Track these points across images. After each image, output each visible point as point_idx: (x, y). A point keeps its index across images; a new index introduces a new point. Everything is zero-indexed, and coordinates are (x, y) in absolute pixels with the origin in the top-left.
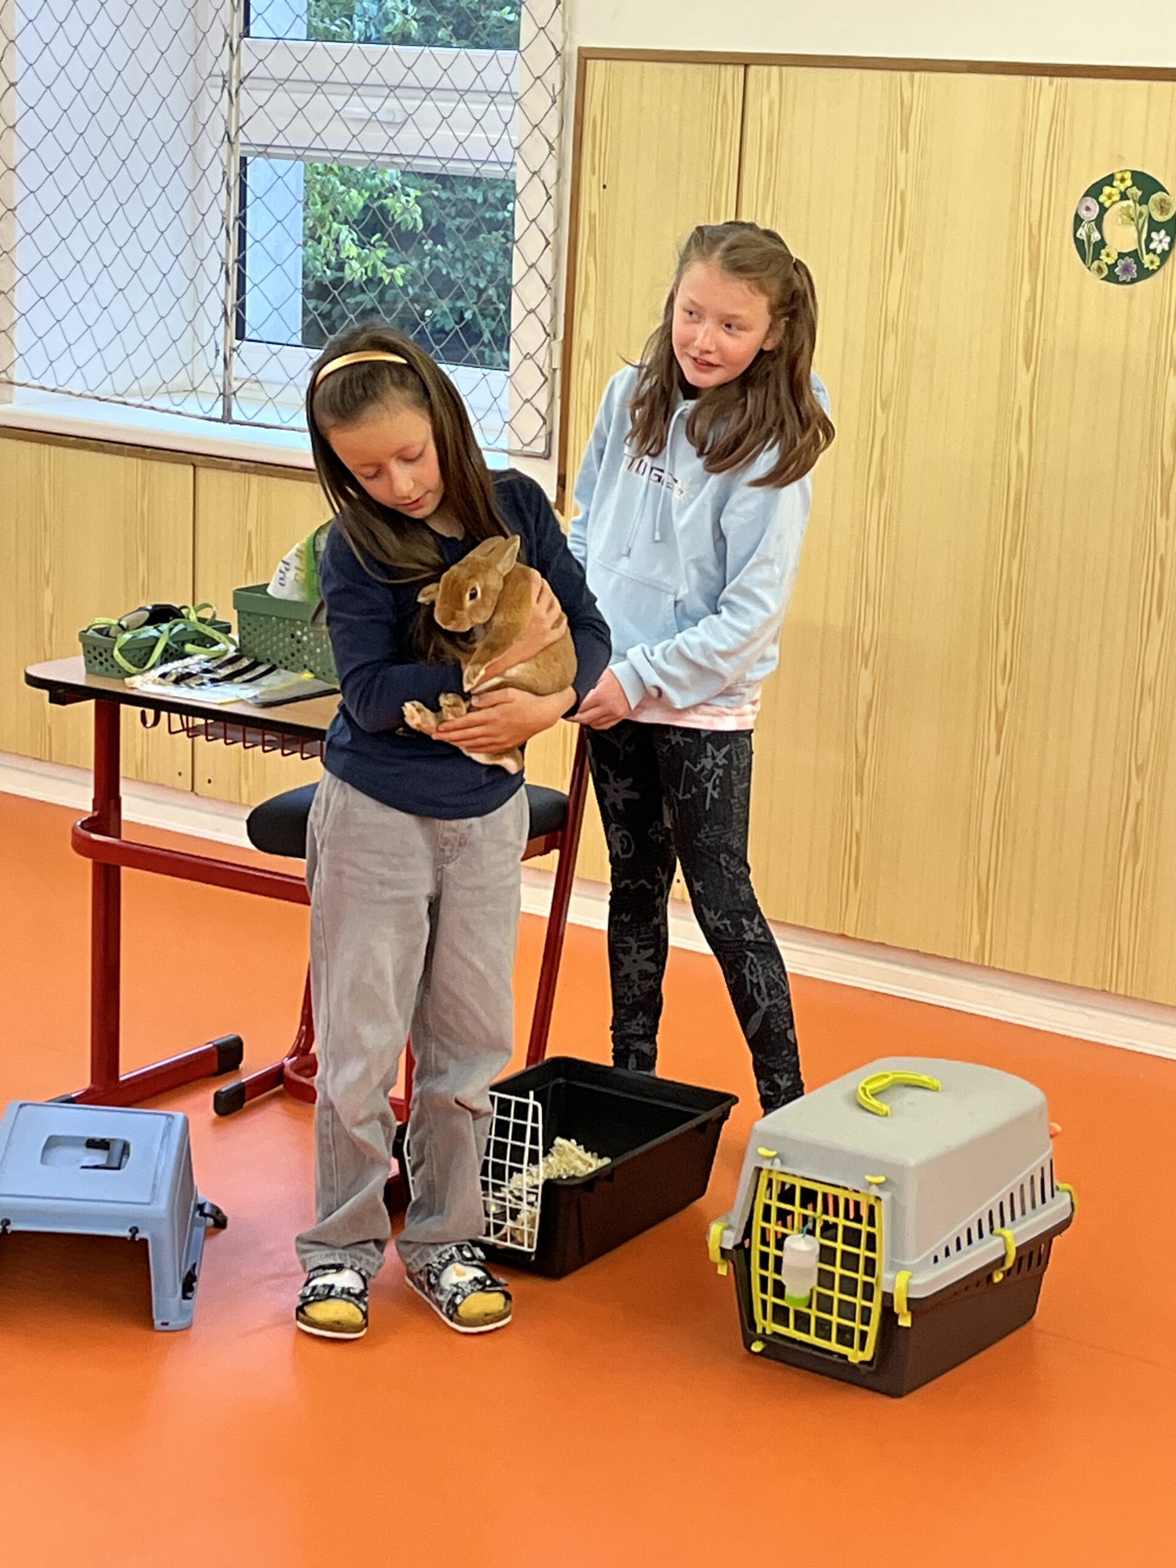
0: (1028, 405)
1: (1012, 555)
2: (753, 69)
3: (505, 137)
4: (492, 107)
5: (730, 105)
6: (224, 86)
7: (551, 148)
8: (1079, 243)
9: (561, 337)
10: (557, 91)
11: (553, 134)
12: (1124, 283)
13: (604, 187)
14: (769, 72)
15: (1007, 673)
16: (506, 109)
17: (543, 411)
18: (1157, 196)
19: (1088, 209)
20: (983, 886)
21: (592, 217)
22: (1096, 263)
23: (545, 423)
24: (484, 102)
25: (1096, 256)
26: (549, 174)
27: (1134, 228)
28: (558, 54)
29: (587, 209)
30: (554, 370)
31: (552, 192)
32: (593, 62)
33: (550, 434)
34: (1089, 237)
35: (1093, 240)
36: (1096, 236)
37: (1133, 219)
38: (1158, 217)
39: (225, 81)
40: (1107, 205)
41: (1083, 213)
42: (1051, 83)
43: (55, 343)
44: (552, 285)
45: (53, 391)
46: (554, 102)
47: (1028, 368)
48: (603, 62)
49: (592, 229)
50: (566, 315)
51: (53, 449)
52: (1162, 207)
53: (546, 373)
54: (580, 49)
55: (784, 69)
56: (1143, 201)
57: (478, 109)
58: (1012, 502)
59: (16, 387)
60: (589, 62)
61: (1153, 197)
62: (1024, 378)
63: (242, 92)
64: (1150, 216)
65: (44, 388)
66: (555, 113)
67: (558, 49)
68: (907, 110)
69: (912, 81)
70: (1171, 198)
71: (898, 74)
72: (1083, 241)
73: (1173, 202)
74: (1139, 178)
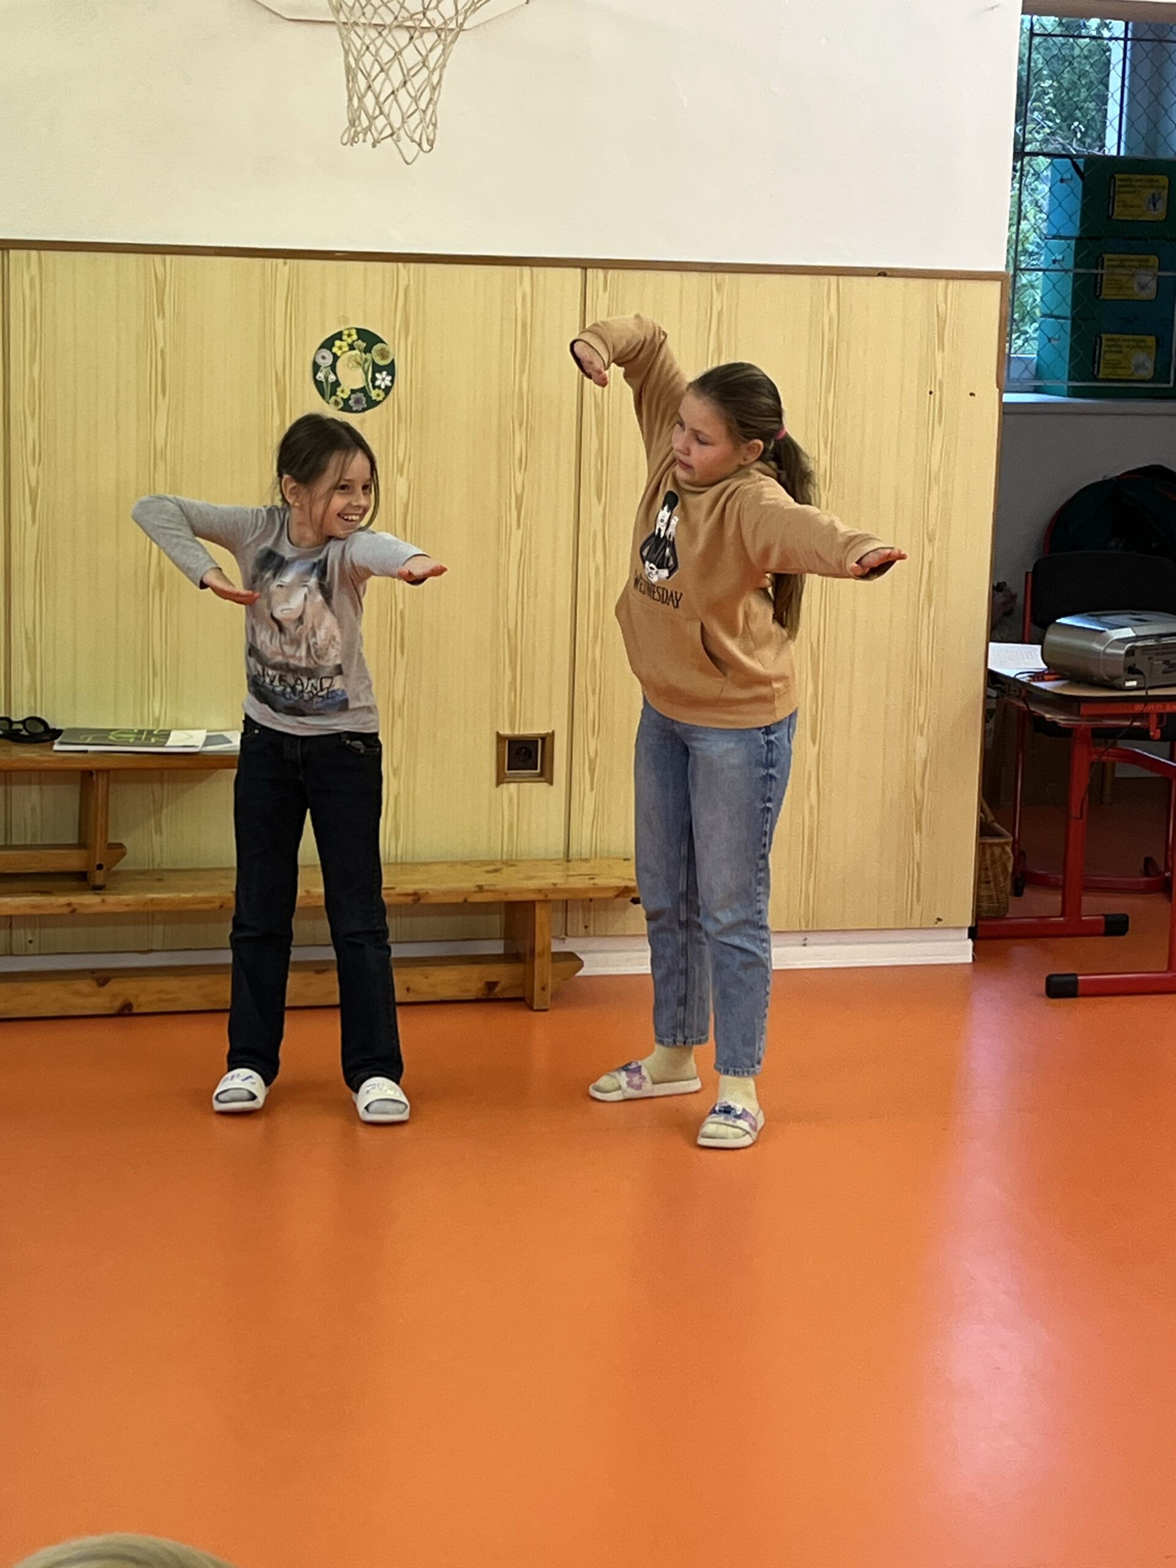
2: (10, 253)
8: (319, 385)
12: (357, 412)
14: (29, 256)
18: (378, 346)
19: (323, 358)
22: (333, 398)
25: (333, 393)
27: (361, 370)
34: (327, 379)
35: (330, 381)
36: (332, 378)
37: (359, 364)
38: (382, 363)
40: (339, 353)
41: (320, 361)
42: (285, 264)
52: (382, 354)
55: (43, 253)
56: (367, 350)
61: (375, 347)
64: (374, 363)
68: (161, 285)
69: (164, 262)
70: (390, 348)
71: (151, 257)
72: (321, 382)
73: (391, 350)
74: (362, 334)
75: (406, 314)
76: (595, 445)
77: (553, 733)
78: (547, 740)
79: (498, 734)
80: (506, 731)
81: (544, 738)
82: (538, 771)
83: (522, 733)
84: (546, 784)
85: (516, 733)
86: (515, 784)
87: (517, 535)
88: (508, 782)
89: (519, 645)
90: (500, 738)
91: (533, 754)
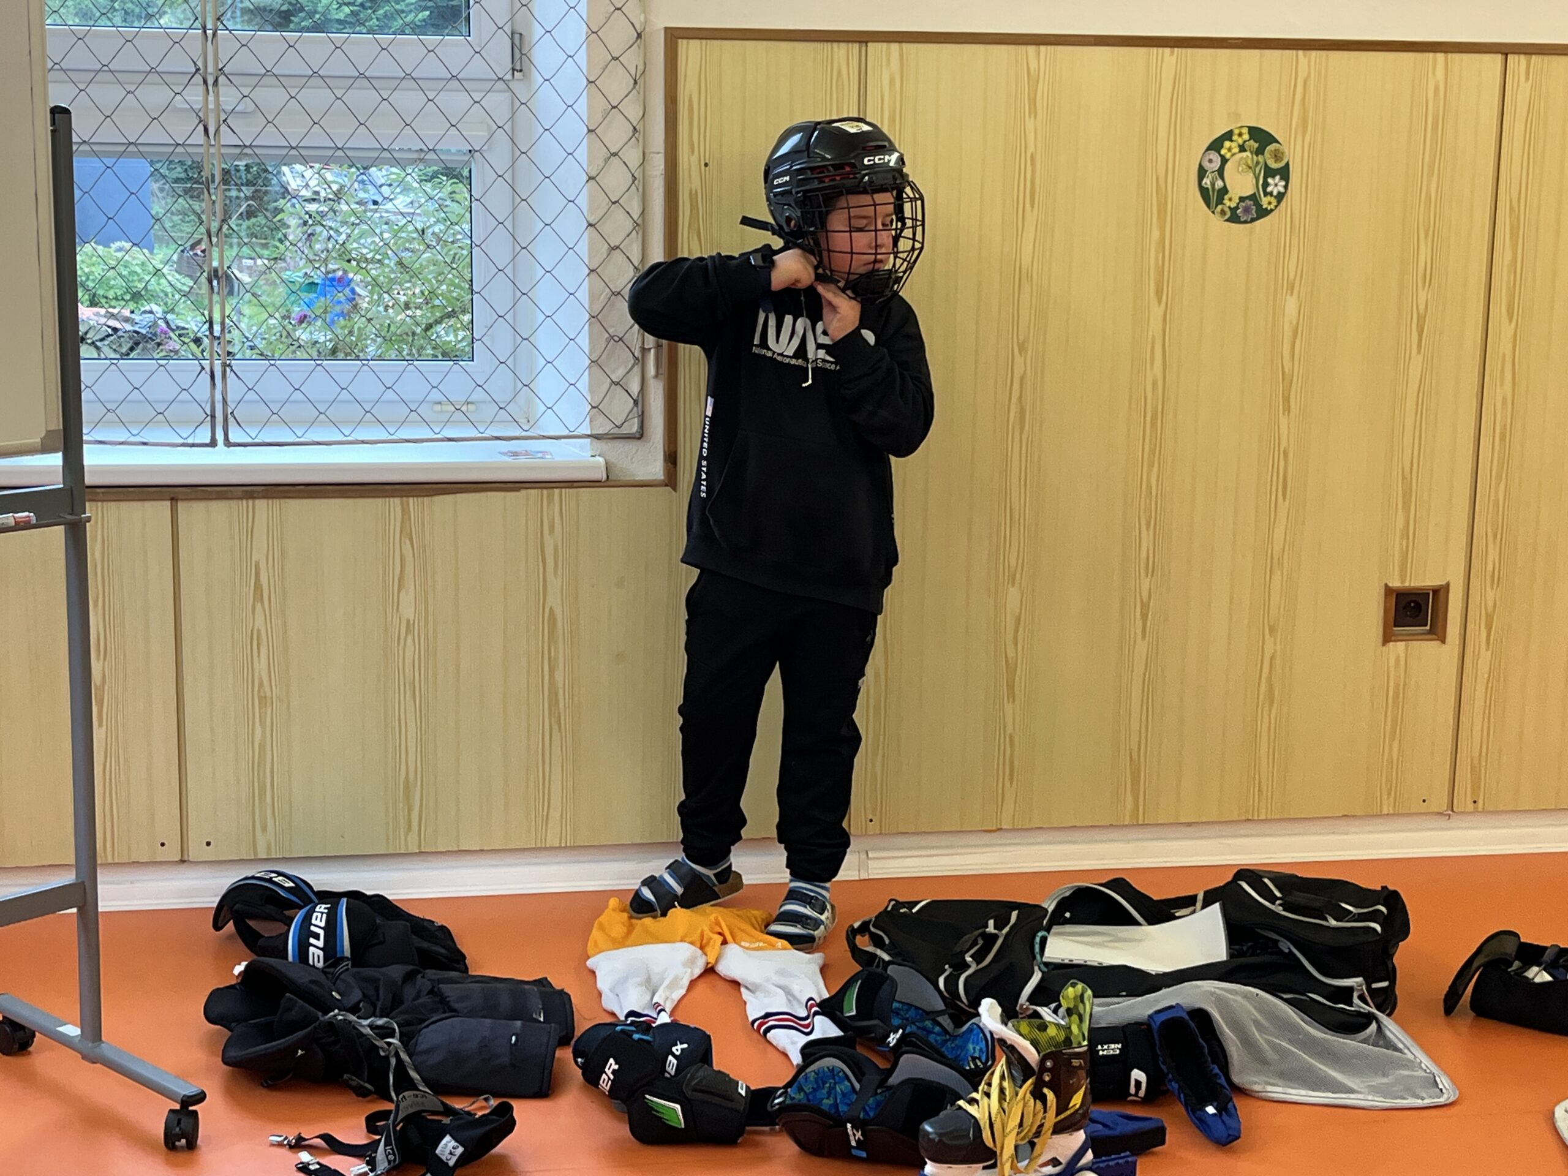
0: (1161, 332)
1: (1151, 466)
2: (869, 44)
7: (633, 130)
12: (1245, 222)
13: (710, 164)
14: (888, 49)
15: (1151, 569)
17: (636, 392)
19: (1210, 161)
20: (1135, 755)
21: (693, 197)
23: (636, 402)
28: (639, 36)
29: (688, 188)
30: (647, 350)
31: (639, 172)
32: (685, 41)
33: (643, 415)
42: (1172, 54)
46: (636, 82)
47: (1160, 302)
48: (698, 41)
49: (693, 207)
52: (1276, 156)
53: (636, 355)
54: (666, 29)
55: (905, 45)
58: (1148, 419)
60: (682, 44)
62: (1157, 311)
66: (636, 95)
67: (640, 29)
68: (1033, 81)
69: (1039, 54)
70: (1285, 148)
71: (1023, 48)
72: (1207, 189)
73: (1286, 151)
74: (1256, 133)
75: (1304, 109)
76: (1508, 256)
77: (1447, 586)
78: (1440, 593)
79: (1386, 585)
80: (1395, 583)
81: (1436, 591)
82: (1428, 628)
83: (1412, 585)
84: (1437, 643)
85: (1407, 584)
86: (1404, 643)
87: (1417, 361)
88: (1395, 641)
89: (1414, 484)
90: (1388, 591)
91: (1423, 607)
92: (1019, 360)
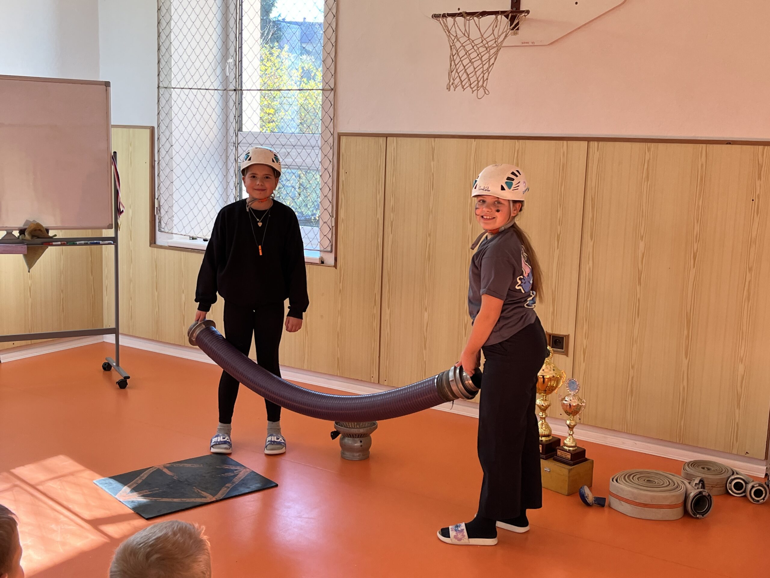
0: (471, 234)
2: (388, 138)
3: (317, 159)
4: (313, 150)
5: (382, 148)
6: (234, 145)
7: (330, 162)
9: (335, 217)
10: (332, 145)
11: (331, 158)
13: (346, 173)
14: (393, 139)
16: (317, 151)
17: (330, 238)
21: (343, 182)
23: (330, 242)
24: (310, 149)
26: (330, 170)
28: (332, 135)
29: (341, 179)
30: (333, 226)
31: (331, 174)
33: (332, 245)
39: (234, 144)
42: (475, 141)
43: (185, 221)
44: (331, 202)
45: (185, 235)
46: (331, 148)
47: (471, 224)
48: (345, 137)
49: (343, 185)
50: (336, 210)
51: (184, 252)
53: (330, 227)
54: (338, 133)
55: (398, 138)
57: (309, 151)
59: (174, 235)
60: (341, 137)
62: (470, 226)
63: (239, 147)
65: (182, 235)
66: (331, 151)
67: (332, 133)
68: (433, 150)
69: (435, 141)
71: (431, 139)
77: (568, 336)
78: (566, 338)
80: (550, 332)
82: (564, 350)
83: (556, 333)
84: (566, 356)
85: (554, 333)
87: (557, 250)
89: (556, 297)
91: (562, 342)
92: (428, 239)
